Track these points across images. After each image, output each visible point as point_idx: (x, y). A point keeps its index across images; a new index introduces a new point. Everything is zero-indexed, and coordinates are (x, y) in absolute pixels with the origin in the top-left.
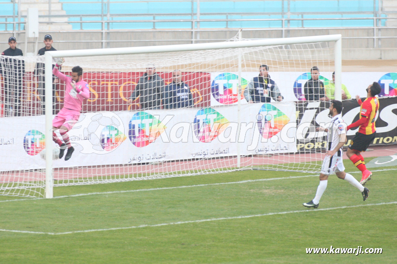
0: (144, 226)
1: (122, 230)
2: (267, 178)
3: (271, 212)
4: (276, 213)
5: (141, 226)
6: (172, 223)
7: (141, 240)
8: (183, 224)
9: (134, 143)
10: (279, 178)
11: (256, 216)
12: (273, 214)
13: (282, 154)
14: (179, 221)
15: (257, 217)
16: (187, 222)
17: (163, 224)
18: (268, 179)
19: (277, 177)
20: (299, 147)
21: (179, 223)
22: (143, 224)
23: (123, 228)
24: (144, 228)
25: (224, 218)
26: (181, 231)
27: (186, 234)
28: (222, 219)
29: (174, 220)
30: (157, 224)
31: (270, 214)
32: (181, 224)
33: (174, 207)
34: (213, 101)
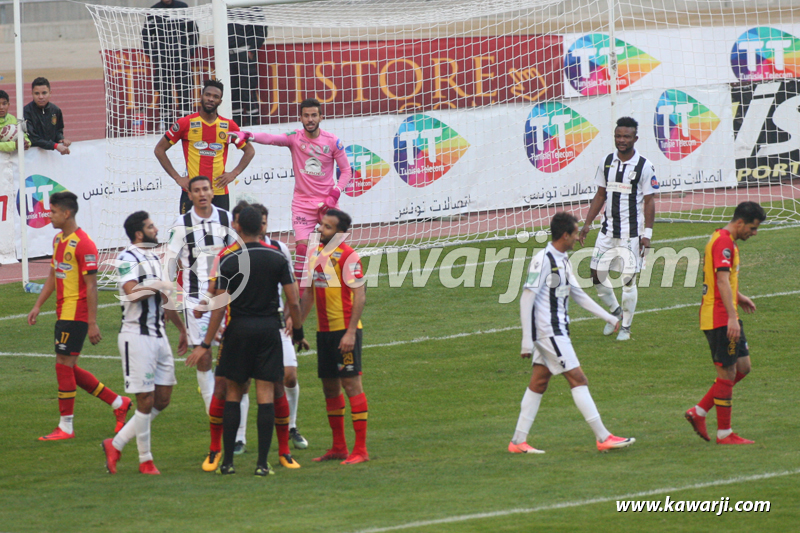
0: (422, 339)
1: (378, 348)
2: (674, 237)
3: (680, 303)
4: (689, 305)
5: (416, 341)
6: (479, 332)
7: (415, 367)
8: (502, 332)
9: (404, 178)
10: (698, 237)
11: (650, 311)
12: (683, 306)
13: (711, 190)
14: (493, 327)
15: (653, 314)
16: (508, 329)
17: (460, 335)
18: (676, 240)
19: (694, 234)
20: (741, 175)
21: (494, 331)
22: (418, 336)
23: (381, 345)
24: (421, 343)
25: (584, 319)
26: (497, 347)
27: (507, 352)
28: (580, 319)
29: (485, 325)
30: (450, 334)
31: (678, 306)
32: (498, 333)
33: (484, 301)
34: (569, 91)
